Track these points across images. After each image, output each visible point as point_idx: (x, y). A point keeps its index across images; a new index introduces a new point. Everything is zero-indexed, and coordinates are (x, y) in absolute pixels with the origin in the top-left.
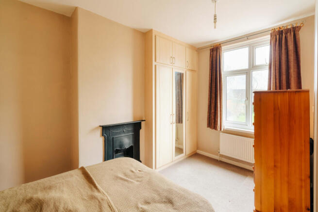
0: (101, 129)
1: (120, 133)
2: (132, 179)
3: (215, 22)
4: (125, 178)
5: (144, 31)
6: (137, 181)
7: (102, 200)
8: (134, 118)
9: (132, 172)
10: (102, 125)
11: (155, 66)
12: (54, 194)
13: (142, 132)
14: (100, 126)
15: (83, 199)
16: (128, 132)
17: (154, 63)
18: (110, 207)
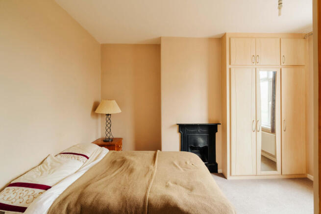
0: (177, 126)
1: (194, 133)
2: (182, 167)
3: (279, 8)
4: (178, 165)
5: (220, 37)
6: (184, 170)
7: (151, 170)
8: (209, 120)
9: (186, 163)
10: (179, 123)
11: (230, 69)
12: (132, 158)
13: (218, 136)
14: (178, 124)
15: (144, 167)
16: (203, 133)
17: (228, 66)
18: (152, 175)
